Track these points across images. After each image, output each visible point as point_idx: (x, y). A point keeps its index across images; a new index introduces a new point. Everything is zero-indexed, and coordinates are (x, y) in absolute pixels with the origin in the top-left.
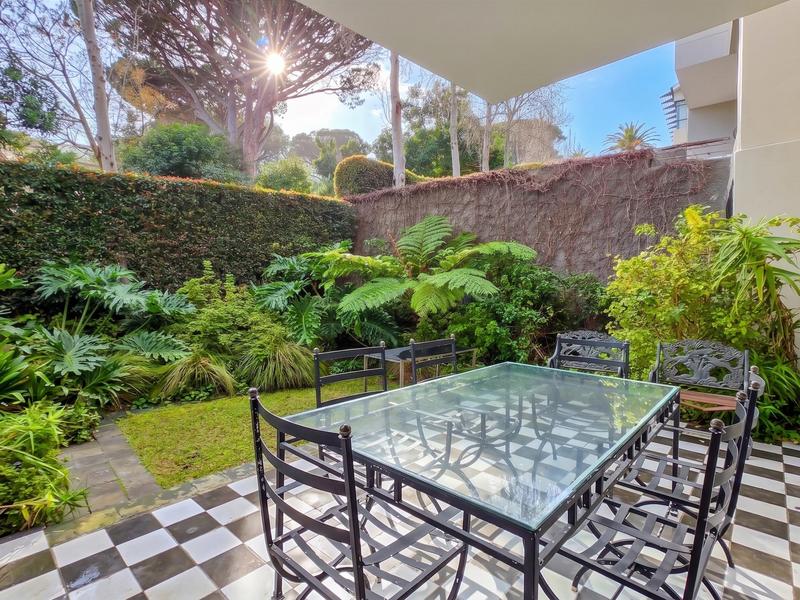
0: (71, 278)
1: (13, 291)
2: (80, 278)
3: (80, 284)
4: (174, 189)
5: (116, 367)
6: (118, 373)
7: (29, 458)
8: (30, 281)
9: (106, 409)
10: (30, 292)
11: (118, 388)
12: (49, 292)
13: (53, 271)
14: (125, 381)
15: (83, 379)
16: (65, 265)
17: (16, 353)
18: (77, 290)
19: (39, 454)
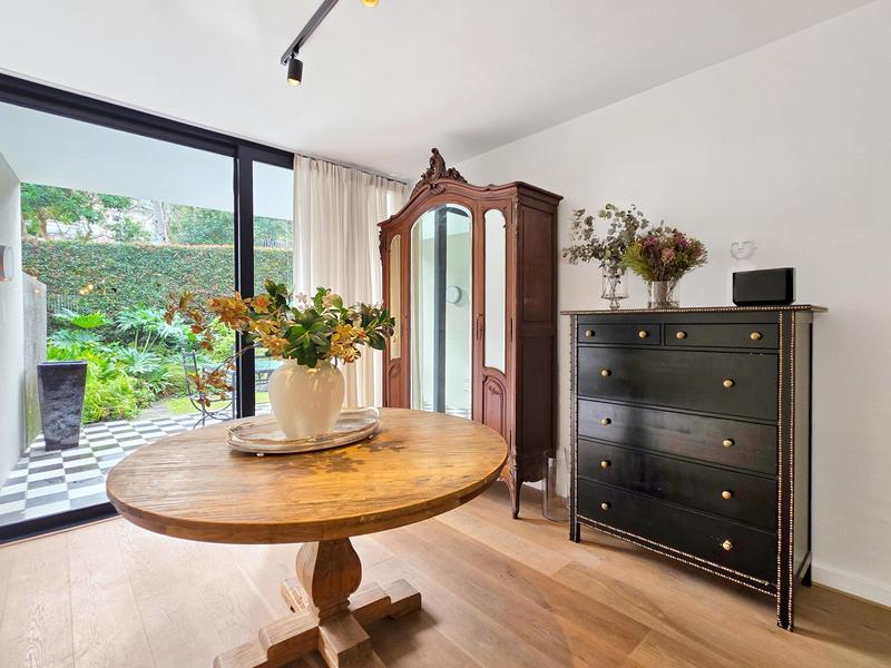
0: (139, 319)
1: (104, 326)
2: (145, 318)
3: (145, 321)
4: (207, 254)
5: (166, 371)
6: (167, 375)
7: (118, 395)
8: (114, 319)
9: (160, 395)
10: (114, 328)
11: (167, 383)
12: (127, 326)
13: (129, 314)
14: (170, 380)
15: (146, 376)
16: (135, 310)
17: (109, 361)
18: (142, 325)
19: (123, 394)
